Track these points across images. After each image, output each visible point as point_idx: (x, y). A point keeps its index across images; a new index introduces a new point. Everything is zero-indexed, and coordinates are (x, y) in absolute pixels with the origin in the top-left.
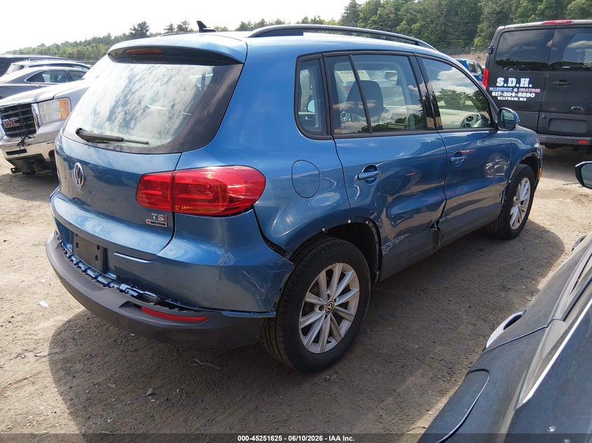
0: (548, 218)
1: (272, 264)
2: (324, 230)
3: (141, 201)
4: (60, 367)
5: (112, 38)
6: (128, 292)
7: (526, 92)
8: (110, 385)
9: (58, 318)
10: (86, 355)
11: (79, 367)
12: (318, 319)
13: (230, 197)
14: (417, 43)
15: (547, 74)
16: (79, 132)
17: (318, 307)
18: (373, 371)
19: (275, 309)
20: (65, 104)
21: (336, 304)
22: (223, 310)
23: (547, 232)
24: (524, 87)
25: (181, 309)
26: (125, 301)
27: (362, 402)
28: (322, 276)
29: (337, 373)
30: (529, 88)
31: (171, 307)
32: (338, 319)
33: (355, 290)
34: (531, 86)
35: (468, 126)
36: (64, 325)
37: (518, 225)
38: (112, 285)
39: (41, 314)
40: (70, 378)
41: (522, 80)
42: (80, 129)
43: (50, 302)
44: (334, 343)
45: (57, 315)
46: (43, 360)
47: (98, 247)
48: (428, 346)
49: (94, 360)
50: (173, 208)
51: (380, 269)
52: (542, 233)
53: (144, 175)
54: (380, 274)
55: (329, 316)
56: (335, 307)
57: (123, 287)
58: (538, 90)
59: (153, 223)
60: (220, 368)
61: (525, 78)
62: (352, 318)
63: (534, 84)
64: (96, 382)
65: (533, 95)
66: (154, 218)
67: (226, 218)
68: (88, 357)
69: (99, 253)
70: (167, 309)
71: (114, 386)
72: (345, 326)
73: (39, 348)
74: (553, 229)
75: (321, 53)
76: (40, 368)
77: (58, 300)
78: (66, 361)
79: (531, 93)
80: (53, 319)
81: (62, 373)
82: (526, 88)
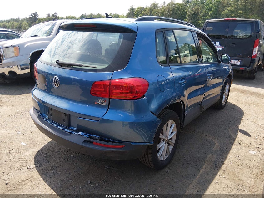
0: (233, 100)
1: (153, 121)
2: (168, 105)
3: (93, 93)
4: (42, 173)
5: (20, 19)
6: (83, 136)
7: (218, 48)
8: (69, 180)
9: (33, 150)
10: (53, 167)
11: (51, 172)
12: (162, 146)
13: (136, 91)
14: (191, 26)
15: (227, 40)
16: (57, 62)
17: (162, 140)
18: (185, 167)
19: (153, 141)
20: (17, 49)
21: (168, 139)
22: (131, 142)
23: (235, 106)
24: (217, 46)
25: (113, 142)
26: (84, 140)
27: (184, 181)
28: (165, 126)
29: (170, 169)
30: (219, 46)
31: (108, 141)
32: (169, 144)
33: (175, 132)
34: (220, 45)
35: (208, 61)
36: (37, 153)
37: (224, 103)
38: (73, 133)
39: (23, 148)
40: (48, 178)
41: (216, 43)
42: (58, 60)
43: (26, 143)
44: (167, 156)
45: (32, 149)
46: (32, 170)
47: (66, 115)
48: (204, 155)
49: (58, 169)
50: (110, 96)
51: (183, 123)
52: (233, 107)
53: (95, 82)
54: (183, 125)
55: (166, 144)
56: (168, 140)
57: (80, 133)
58: (223, 47)
59: (99, 103)
60: (118, 170)
61: (218, 42)
62: (173, 145)
63: (221, 44)
64: (62, 179)
65: (221, 49)
66: (99, 101)
67: (134, 101)
68: (54, 167)
69: (66, 118)
70: (106, 142)
71: (71, 180)
72: (171, 148)
73: (28, 165)
74: (237, 105)
75: (163, 29)
76: (32, 174)
77: (30, 141)
78: (44, 170)
79: (220, 48)
80: (30, 151)
81: (44, 176)
82: (218, 46)
